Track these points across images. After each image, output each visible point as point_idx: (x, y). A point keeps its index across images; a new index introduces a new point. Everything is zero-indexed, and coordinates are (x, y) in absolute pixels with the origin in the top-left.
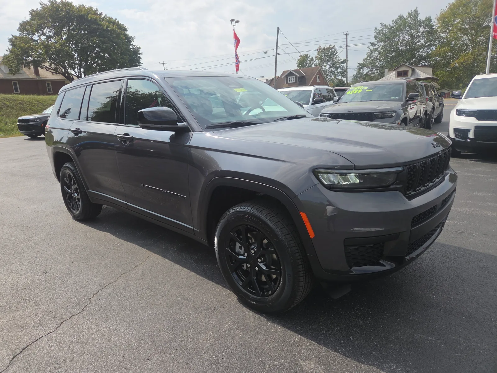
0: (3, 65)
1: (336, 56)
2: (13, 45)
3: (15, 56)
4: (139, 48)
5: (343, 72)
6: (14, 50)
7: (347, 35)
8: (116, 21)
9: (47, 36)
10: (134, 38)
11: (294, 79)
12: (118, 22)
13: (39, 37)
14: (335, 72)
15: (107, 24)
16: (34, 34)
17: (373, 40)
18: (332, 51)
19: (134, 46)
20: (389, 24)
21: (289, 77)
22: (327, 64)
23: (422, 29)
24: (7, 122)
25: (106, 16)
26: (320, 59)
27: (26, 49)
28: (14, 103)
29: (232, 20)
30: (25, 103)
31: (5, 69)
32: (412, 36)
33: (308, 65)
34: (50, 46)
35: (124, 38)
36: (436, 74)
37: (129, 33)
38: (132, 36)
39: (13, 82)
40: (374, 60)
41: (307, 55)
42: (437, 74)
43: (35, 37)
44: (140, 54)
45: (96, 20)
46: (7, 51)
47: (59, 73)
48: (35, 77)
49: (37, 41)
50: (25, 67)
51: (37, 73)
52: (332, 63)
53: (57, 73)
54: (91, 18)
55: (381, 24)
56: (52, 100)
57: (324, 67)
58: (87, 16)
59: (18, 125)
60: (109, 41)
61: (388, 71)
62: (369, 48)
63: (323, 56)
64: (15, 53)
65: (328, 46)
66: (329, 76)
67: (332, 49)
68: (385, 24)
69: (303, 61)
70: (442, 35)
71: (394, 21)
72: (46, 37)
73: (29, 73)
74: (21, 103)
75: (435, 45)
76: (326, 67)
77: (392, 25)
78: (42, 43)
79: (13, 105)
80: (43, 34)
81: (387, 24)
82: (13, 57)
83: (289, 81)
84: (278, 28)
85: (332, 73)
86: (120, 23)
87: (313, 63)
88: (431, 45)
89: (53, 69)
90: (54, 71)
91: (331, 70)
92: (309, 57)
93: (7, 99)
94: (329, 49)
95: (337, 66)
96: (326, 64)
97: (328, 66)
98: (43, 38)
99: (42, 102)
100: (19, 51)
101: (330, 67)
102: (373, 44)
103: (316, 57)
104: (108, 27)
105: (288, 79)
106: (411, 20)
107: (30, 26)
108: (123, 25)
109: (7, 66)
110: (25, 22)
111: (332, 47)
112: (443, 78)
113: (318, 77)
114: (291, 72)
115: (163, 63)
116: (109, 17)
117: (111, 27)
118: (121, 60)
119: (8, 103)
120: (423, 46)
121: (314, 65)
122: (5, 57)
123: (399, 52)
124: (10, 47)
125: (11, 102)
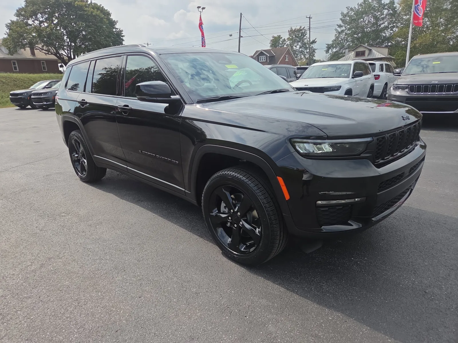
0: (3, 46)
1: (305, 37)
2: (10, 29)
3: (12, 39)
4: (122, 31)
5: (312, 52)
6: (11, 34)
7: (310, 18)
8: (101, 7)
9: (40, 21)
10: (117, 22)
11: (264, 58)
12: (103, 7)
13: (33, 21)
14: (304, 52)
15: (92, 9)
16: (29, 19)
17: (340, 23)
18: (302, 33)
19: (117, 29)
20: (355, 7)
21: (260, 57)
22: (298, 44)
23: (386, 12)
24: (3, 96)
25: (91, 2)
26: (291, 39)
27: (22, 33)
28: (9, 81)
29: (199, 7)
30: (18, 81)
31: (5, 50)
32: (376, 18)
33: (280, 46)
34: (42, 30)
35: (107, 22)
36: (396, 54)
37: (113, 17)
38: (115, 20)
39: (12, 61)
40: (341, 40)
41: (280, 36)
42: (398, 53)
43: (30, 22)
44: (122, 36)
45: (82, 6)
46: (5, 34)
47: (52, 54)
48: (31, 57)
49: (31, 25)
50: (21, 48)
51: (33, 53)
52: (302, 43)
53: (50, 53)
54: (78, 5)
55: (347, 8)
56: (40, 78)
57: (294, 47)
58: (74, 3)
59: (10, 98)
60: (93, 25)
61: (349, 52)
62: (336, 30)
63: (294, 37)
64: (12, 37)
65: (298, 28)
66: (299, 55)
67: (302, 30)
68: (350, 7)
69: (276, 41)
70: (404, 17)
71: (359, 4)
72: (38, 22)
73: (26, 53)
74: (14, 80)
75: (397, 27)
76: (297, 47)
77: (357, 7)
78: (35, 27)
79: (8, 82)
80: (37, 19)
81: (352, 7)
82: (11, 40)
83: (261, 60)
84: (241, 13)
85: (302, 53)
86: (104, 9)
87: (285, 43)
88: (394, 27)
89: (45, 50)
90: (47, 52)
91: (301, 50)
92: (282, 38)
93: (3, 77)
94: (299, 30)
95: (306, 46)
96: (296, 45)
97: (298, 47)
98: (37, 22)
99: (32, 79)
100: (16, 35)
101: (300, 47)
102: (340, 26)
103: (288, 39)
104: (92, 12)
105: (260, 58)
106: (376, 3)
107: (25, 12)
108: (107, 10)
109: (6, 47)
110: (21, 8)
111: (302, 28)
112: (403, 57)
113: (287, 57)
114: (262, 52)
115: (148, 44)
116: (94, 4)
117: (95, 12)
118: (105, 42)
119: (4, 81)
120: (386, 28)
121: (286, 45)
122: (4, 40)
123: (365, 33)
124: (8, 31)
125: (6, 79)
